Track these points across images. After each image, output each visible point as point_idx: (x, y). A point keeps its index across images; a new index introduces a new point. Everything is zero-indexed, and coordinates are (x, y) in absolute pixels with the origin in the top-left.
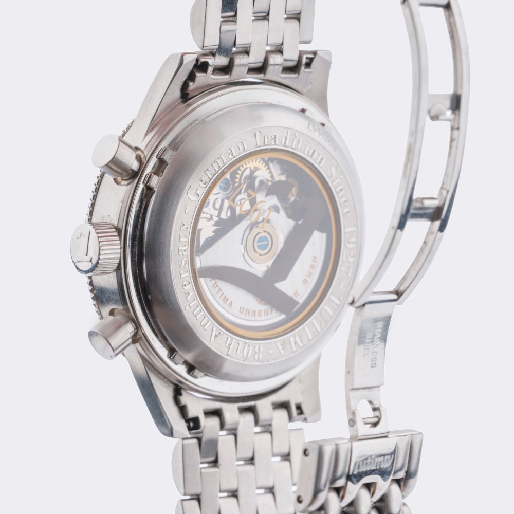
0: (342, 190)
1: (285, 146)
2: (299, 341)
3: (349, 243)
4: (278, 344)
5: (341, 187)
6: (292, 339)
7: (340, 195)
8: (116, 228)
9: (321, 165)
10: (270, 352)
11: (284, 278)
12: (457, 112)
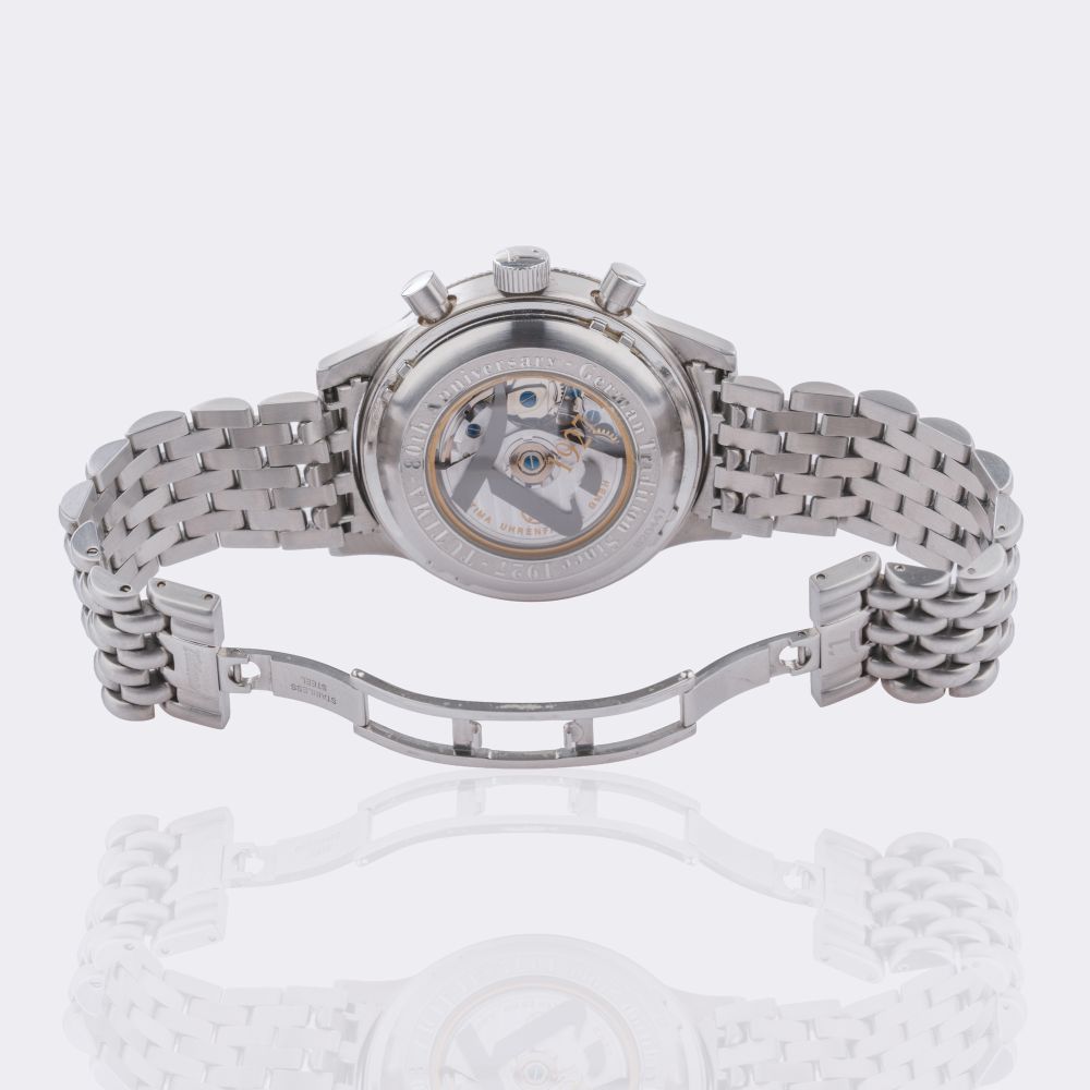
0: (591, 556)
1: (639, 481)
2: (422, 515)
3: (533, 570)
4: (421, 489)
5: (594, 554)
6: (427, 505)
7: (586, 554)
8: (543, 291)
9: (619, 528)
10: (412, 479)
11: (494, 491)
12: (576, 753)
